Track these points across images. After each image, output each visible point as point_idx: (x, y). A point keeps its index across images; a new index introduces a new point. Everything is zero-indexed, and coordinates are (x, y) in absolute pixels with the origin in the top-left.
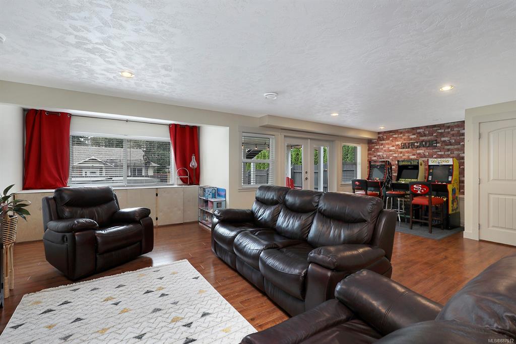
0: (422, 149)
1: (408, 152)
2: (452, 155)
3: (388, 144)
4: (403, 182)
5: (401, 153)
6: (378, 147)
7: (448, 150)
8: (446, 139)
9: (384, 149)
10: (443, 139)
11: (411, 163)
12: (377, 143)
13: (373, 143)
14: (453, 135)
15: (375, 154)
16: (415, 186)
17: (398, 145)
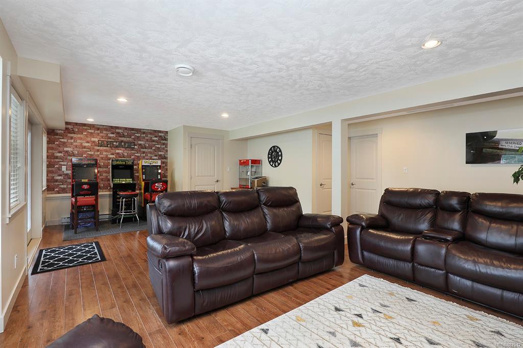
0: (121, 150)
1: (106, 151)
2: (146, 157)
3: (81, 139)
4: (123, 182)
5: (98, 151)
6: (66, 140)
7: (144, 152)
8: (142, 143)
9: (75, 144)
10: (140, 142)
11: (126, 163)
12: (63, 136)
13: (57, 134)
14: (147, 140)
15: (61, 149)
16: (156, 185)
17: (94, 142)
